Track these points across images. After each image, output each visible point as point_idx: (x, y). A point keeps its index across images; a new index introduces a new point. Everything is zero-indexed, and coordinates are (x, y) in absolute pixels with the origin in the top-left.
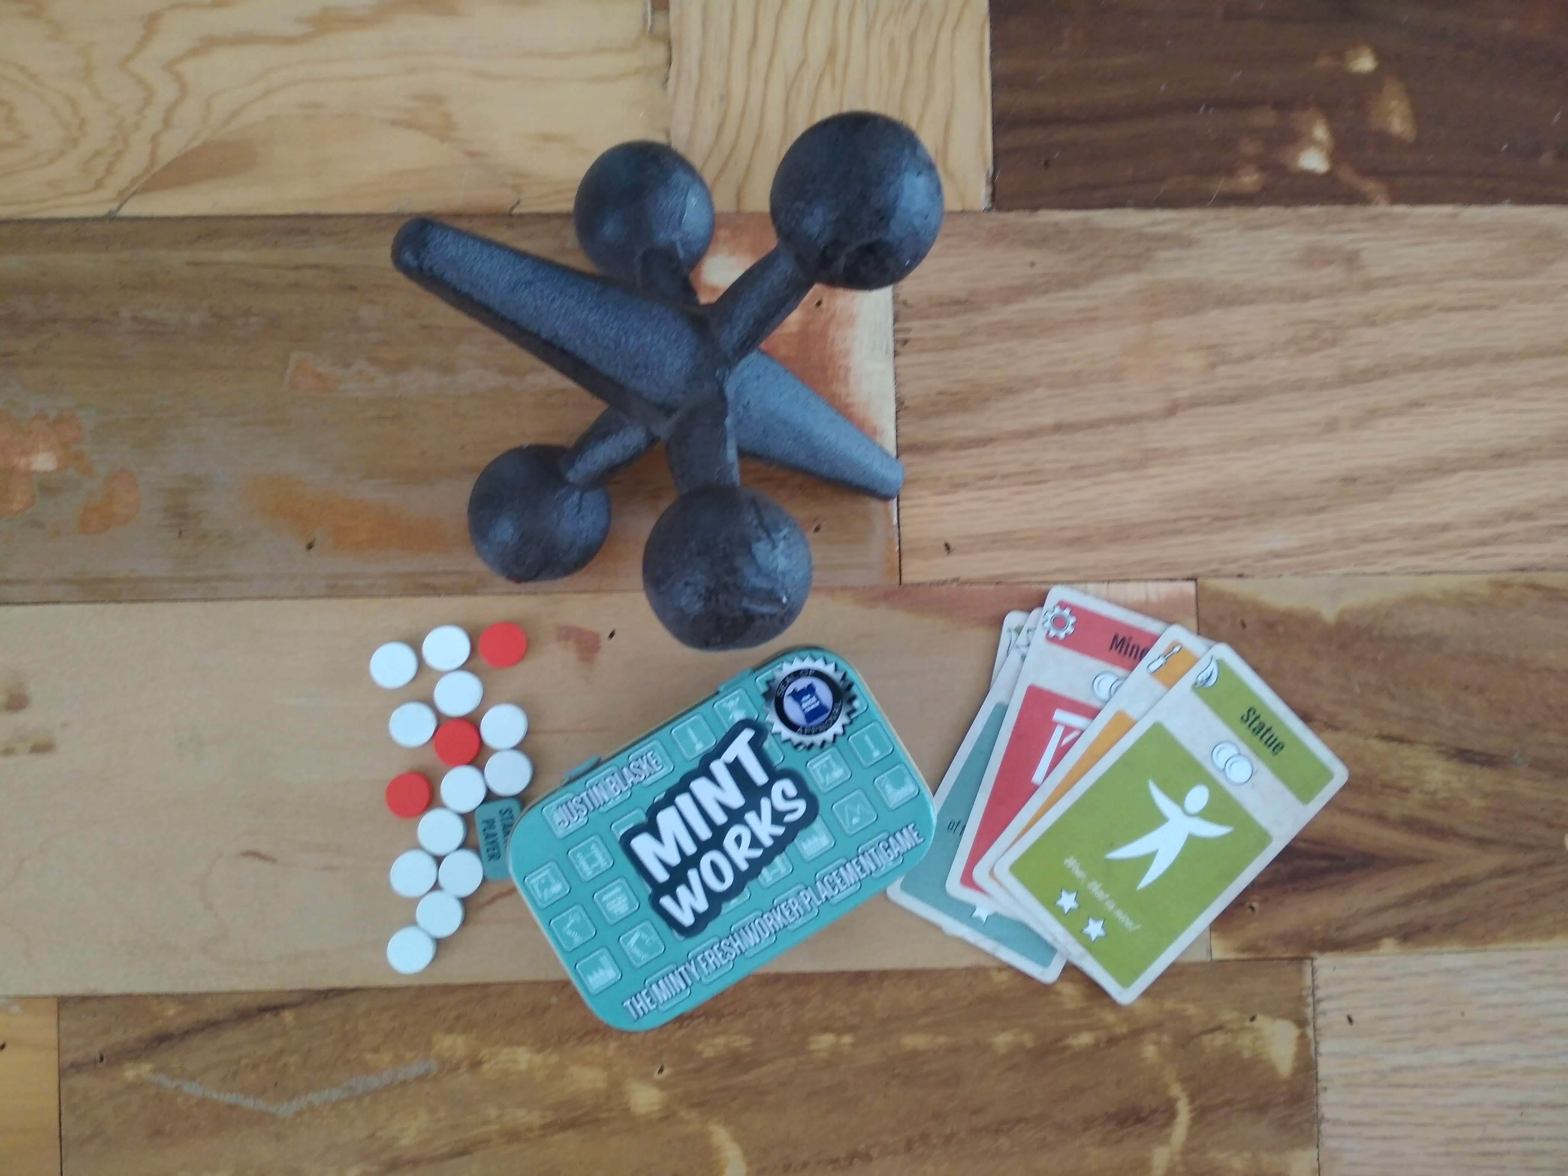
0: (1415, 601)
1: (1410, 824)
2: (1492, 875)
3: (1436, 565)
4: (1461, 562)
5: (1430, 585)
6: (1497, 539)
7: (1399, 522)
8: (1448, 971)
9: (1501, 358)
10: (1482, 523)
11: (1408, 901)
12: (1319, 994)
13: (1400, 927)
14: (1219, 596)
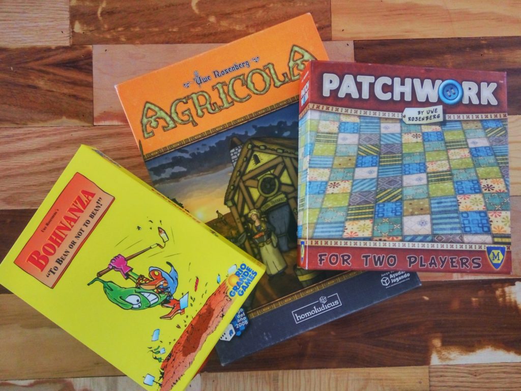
0: (45, 121)
1: (48, 73)
2: (29, 62)
3: (40, 129)
4: (34, 129)
5: (42, 124)
6: (26, 134)
7: (47, 138)
8: (40, 42)
9: (22, 175)
10: (29, 138)
11: (49, 57)
12: (69, 38)
13: (50, 51)
14: (88, 122)
